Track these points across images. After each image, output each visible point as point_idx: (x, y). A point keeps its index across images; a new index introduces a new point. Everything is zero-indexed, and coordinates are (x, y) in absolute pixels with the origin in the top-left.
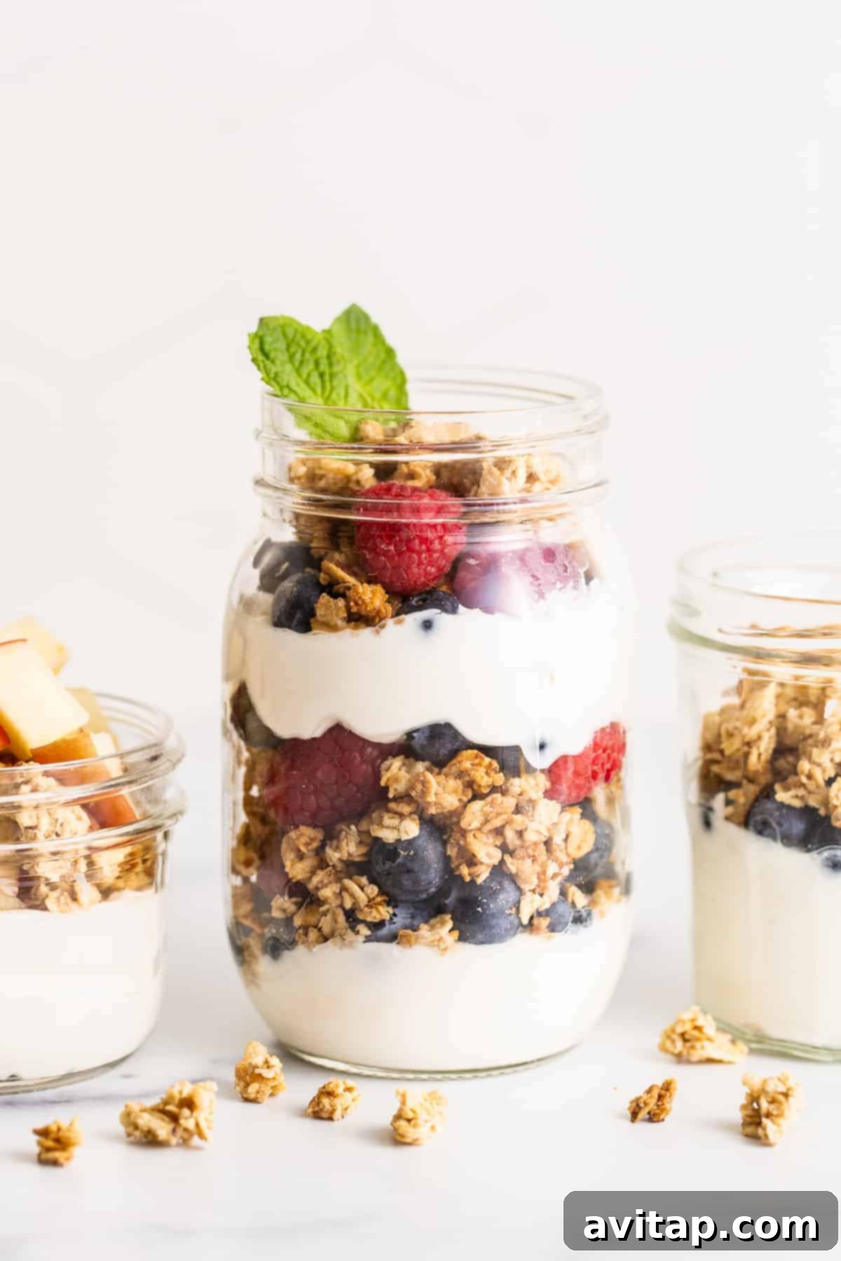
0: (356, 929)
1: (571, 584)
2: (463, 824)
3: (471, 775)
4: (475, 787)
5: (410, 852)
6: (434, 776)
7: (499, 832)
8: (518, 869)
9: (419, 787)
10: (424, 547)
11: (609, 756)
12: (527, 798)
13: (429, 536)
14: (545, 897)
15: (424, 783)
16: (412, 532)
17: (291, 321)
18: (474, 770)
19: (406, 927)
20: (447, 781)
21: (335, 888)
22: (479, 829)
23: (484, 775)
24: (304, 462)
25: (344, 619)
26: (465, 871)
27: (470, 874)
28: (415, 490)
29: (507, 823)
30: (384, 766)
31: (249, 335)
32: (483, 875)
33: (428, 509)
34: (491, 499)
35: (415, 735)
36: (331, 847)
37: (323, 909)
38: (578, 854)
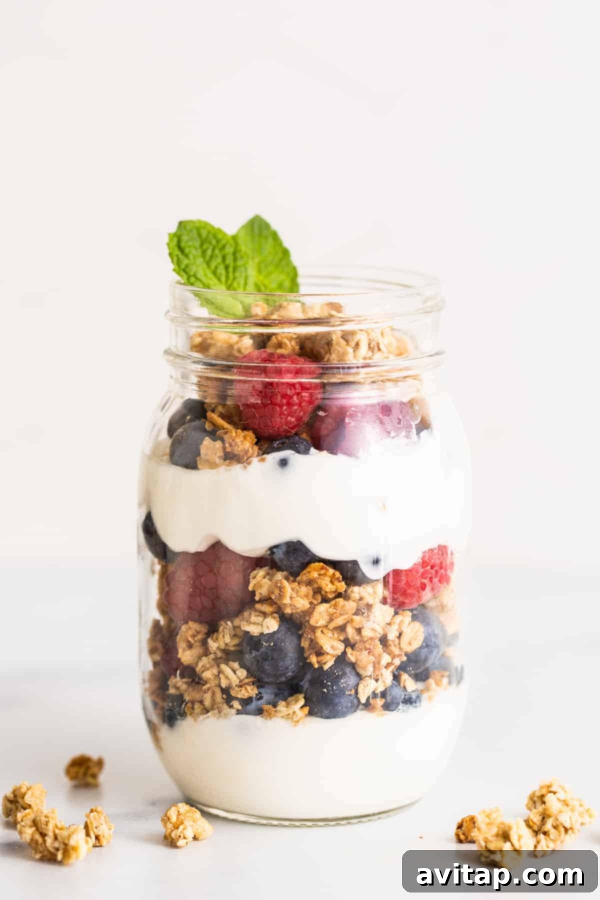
0: (231, 704)
1: (404, 433)
2: (312, 622)
3: (319, 583)
4: (323, 593)
5: (270, 643)
6: (289, 583)
7: (342, 629)
8: (356, 658)
9: (277, 592)
10: (285, 401)
11: (437, 572)
12: (365, 603)
13: (288, 393)
14: (380, 682)
15: (281, 589)
16: (275, 389)
17: (206, 225)
18: (321, 579)
19: (269, 703)
20: (300, 588)
21: (215, 671)
22: (326, 626)
23: (329, 582)
24: (200, 335)
25: (220, 457)
26: (314, 659)
27: (318, 662)
28: (282, 356)
29: (348, 622)
30: (252, 575)
31: (169, 234)
32: (329, 663)
33: (289, 371)
34: (339, 364)
35: (275, 550)
36: (212, 639)
37: (205, 687)
38: (410, 649)
